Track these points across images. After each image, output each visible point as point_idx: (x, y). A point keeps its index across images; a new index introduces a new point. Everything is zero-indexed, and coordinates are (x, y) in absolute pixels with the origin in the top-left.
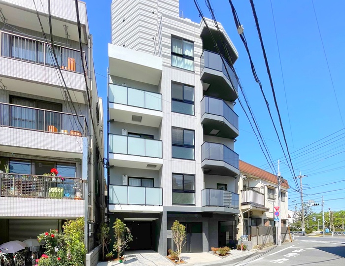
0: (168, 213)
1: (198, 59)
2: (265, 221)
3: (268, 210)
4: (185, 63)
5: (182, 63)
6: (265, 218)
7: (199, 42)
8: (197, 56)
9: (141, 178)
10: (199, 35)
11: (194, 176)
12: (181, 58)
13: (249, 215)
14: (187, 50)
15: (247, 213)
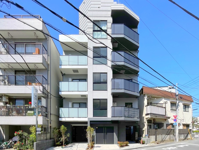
0: (90, 121)
1: (109, 30)
2: (167, 125)
3: (169, 118)
4: (102, 34)
5: (100, 35)
6: (168, 123)
7: (110, 20)
8: (109, 28)
9: (79, 103)
10: (110, 15)
11: (107, 99)
12: (100, 32)
13: (152, 121)
14: (103, 27)
15: (151, 120)
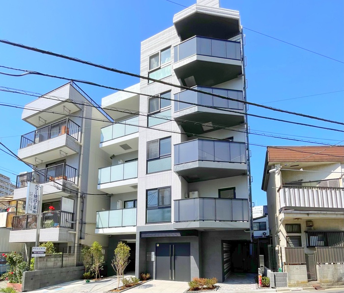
0: (141, 233)
4: (165, 72)
5: (162, 75)
9: (134, 200)
11: (170, 187)
13: (304, 227)
15: (299, 225)
